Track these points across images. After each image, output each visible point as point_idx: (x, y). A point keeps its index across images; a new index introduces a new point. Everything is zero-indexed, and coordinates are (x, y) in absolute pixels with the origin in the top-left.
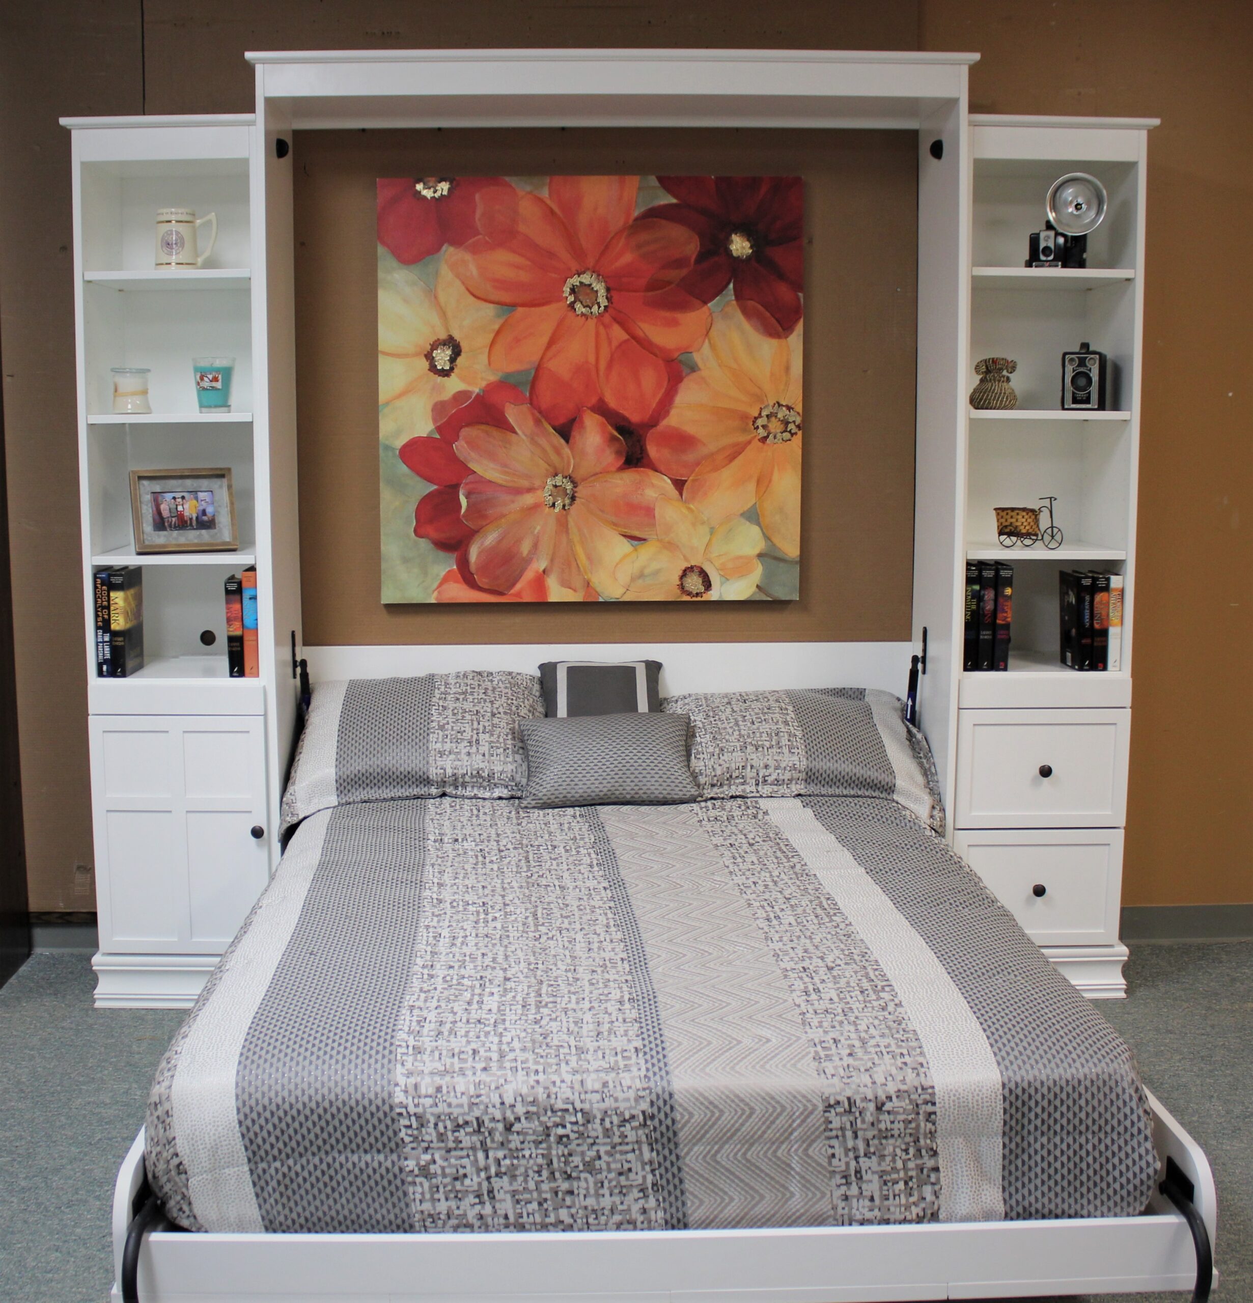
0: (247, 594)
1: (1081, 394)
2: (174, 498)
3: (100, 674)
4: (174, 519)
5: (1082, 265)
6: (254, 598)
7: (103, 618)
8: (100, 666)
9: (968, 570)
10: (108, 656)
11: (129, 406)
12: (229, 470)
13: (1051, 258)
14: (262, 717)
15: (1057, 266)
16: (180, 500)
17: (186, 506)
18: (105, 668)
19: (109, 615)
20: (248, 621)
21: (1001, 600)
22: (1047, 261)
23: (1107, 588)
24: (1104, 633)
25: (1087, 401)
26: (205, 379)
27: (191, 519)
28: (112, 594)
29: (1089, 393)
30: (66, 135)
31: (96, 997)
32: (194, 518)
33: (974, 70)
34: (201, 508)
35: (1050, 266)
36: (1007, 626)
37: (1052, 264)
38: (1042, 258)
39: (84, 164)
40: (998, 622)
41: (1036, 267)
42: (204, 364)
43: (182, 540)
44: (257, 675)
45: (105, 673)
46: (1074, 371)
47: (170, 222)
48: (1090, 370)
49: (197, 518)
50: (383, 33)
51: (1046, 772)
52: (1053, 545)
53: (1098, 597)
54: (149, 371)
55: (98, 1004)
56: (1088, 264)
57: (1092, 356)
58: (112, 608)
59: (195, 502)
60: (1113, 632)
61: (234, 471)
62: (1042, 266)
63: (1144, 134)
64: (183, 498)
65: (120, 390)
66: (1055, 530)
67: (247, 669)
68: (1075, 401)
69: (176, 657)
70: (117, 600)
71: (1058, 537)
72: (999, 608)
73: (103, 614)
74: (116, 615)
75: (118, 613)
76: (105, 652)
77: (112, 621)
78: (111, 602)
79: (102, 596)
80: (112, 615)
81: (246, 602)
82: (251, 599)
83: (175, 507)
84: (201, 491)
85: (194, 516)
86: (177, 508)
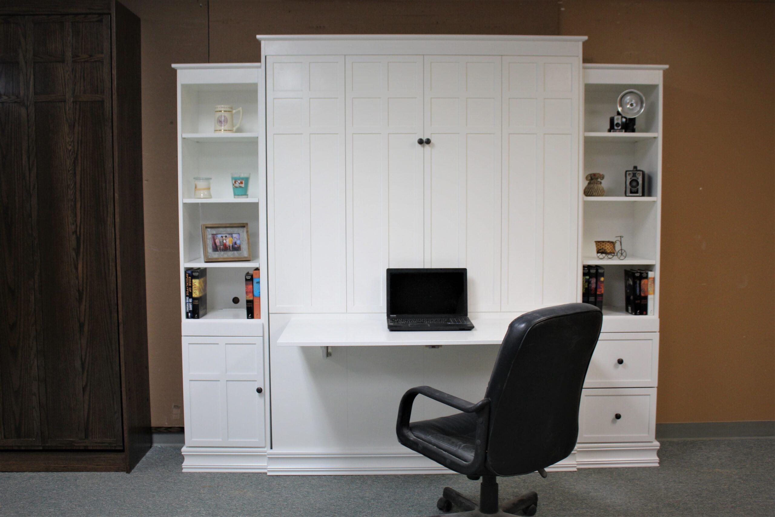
0: (255, 281)
1: (634, 189)
2: (222, 237)
3: (187, 317)
4: (222, 246)
5: (633, 131)
6: (259, 283)
7: (189, 291)
8: (187, 313)
9: (584, 269)
10: (191, 309)
11: (202, 195)
12: (247, 224)
13: (620, 128)
14: (262, 337)
15: (622, 131)
16: (224, 238)
17: (228, 240)
18: (189, 314)
19: (192, 290)
20: (256, 293)
21: (599, 283)
22: (618, 129)
23: (647, 277)
24: (646, 298)
25: (637, 192)
26: (237, 183)
27: (229, 246)
28: (193, 281)
29: (638, 189)
30: (175, 71)
31: (183, 467)
32: (231, 246)
33: (585, 44)
34: (234, 241)
35: (619, 132)
36: (601, 295)
37: (620, 131)
38: (616, 128)
39: (183, 86)
40: (598, 293)
41: (613, 132)
42: (236, 176)
43: (226, 256)
44: (259, 318)
45: (189, 317)
46: (631, 179)
47: (221, 111)
48: (638, 178)
49: (232, 246)
50: (317, 27)
51: (620, 362)
52: (622, 258)
53: (643, 282)
54: (211, 179)
55: (184, 470)
56: (636, 130)
57: (639, 172)
58: (193, 287)
59: (231, 238)
60: (650, 297)
61: (249, 225)
62: (616, 131)
63: (661, 72)
64: (226, 237)
65: (198, 187)
66: (623, 251)
67: (255, 315)
68: (631, 192)
69: (222, 309)
70: (196, 283)
71: (624, 254)
72: (598, 286)
73: (189, 290)
74: (195, 290)
75: (196, 290)
76: (190, 307)
77: (193, 293)
78: (193, 284)
79: (189, 281)
80: (193, 290)
81: (255, 284)
82: (257, 283)
83: (222, 241)
84: (234, 234)
85: (231, 245)
86: (223, 241)
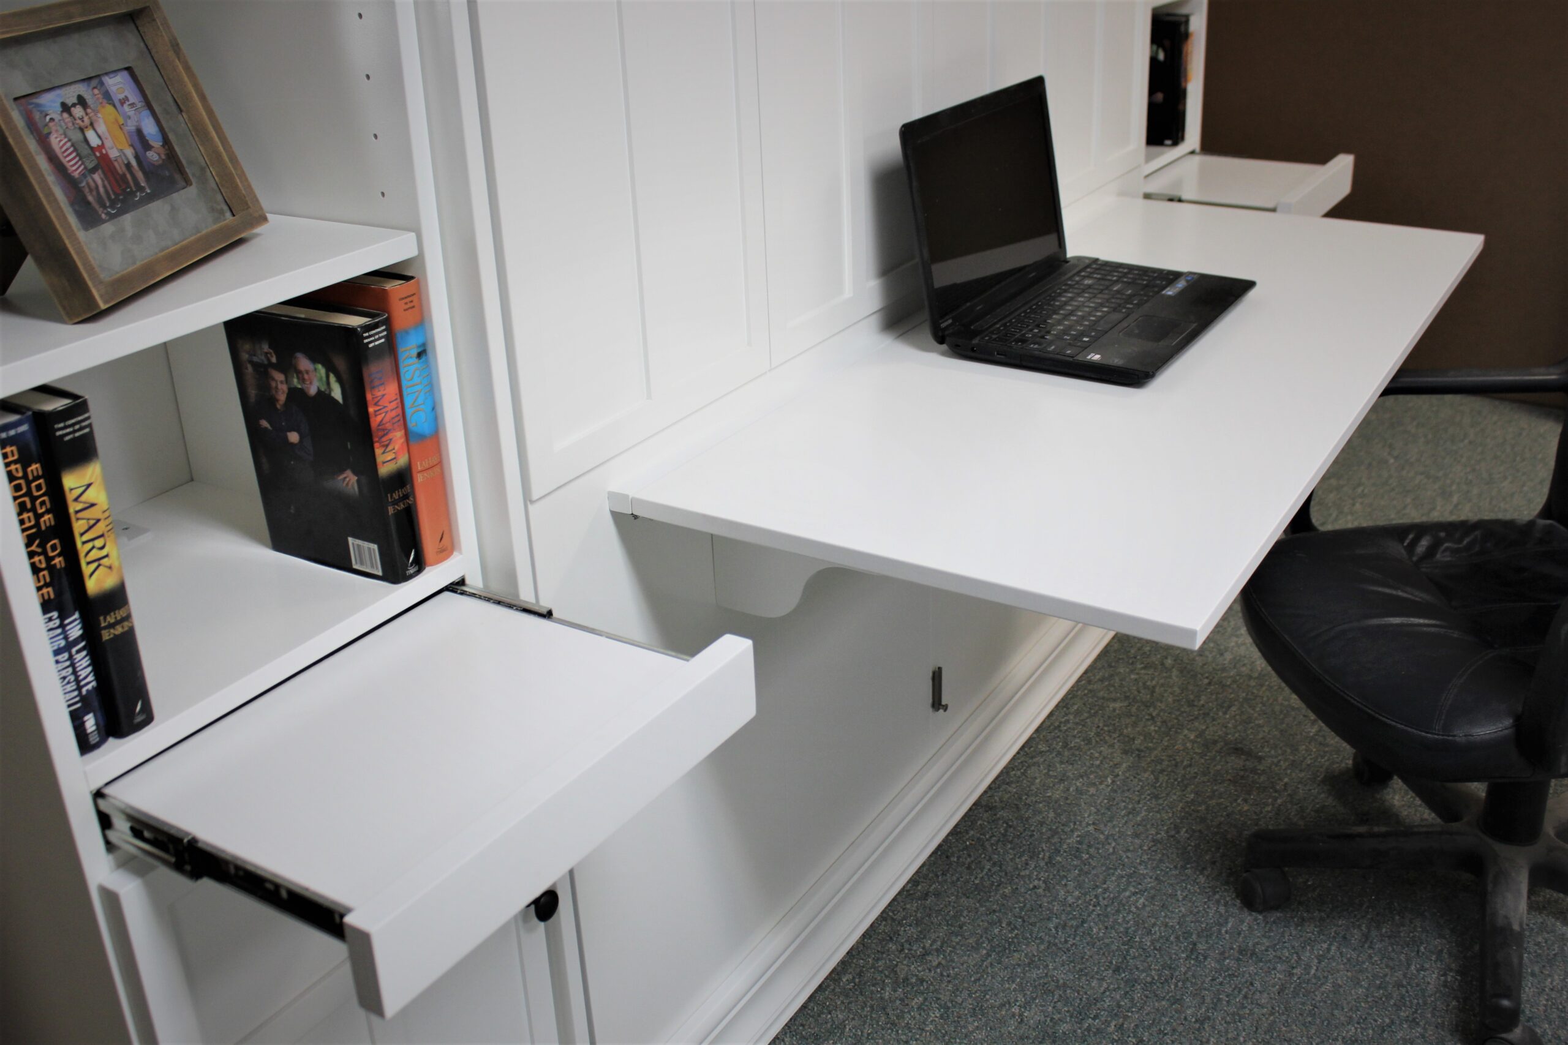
0: (407, 349)
2: (66, 108)
3: (85, 746)
4: (97, 177)
6: (422, 351)
7: (48, 570)
8: (77, 718)
10: (90, 682)
16: (78, 111)
17: (101, 128)
18: (90, 722)
20: (418, 421)
27: (128, 166)
28: (71, 481)
32: (134, 163)
34: (131, 126)
45: (94, 739)
49: (137, 157)
58: (78, 526)
59: (109, 108)
60: (1190, 90)
64: (81, 101)
67: (426, 541)
70: (91, 495)
73: (49, 559)
74: (99, 543)
75: (102, 536)
76: (83, 674)
77: (86, 570)
78: (73, 507)
79: (34, 499)
80: (82, 549)
81: (409, 367)
82: (420, 355)
83: (79, 136)
84: (107, 74)
85: (130, 153)
86: (86, 141)
